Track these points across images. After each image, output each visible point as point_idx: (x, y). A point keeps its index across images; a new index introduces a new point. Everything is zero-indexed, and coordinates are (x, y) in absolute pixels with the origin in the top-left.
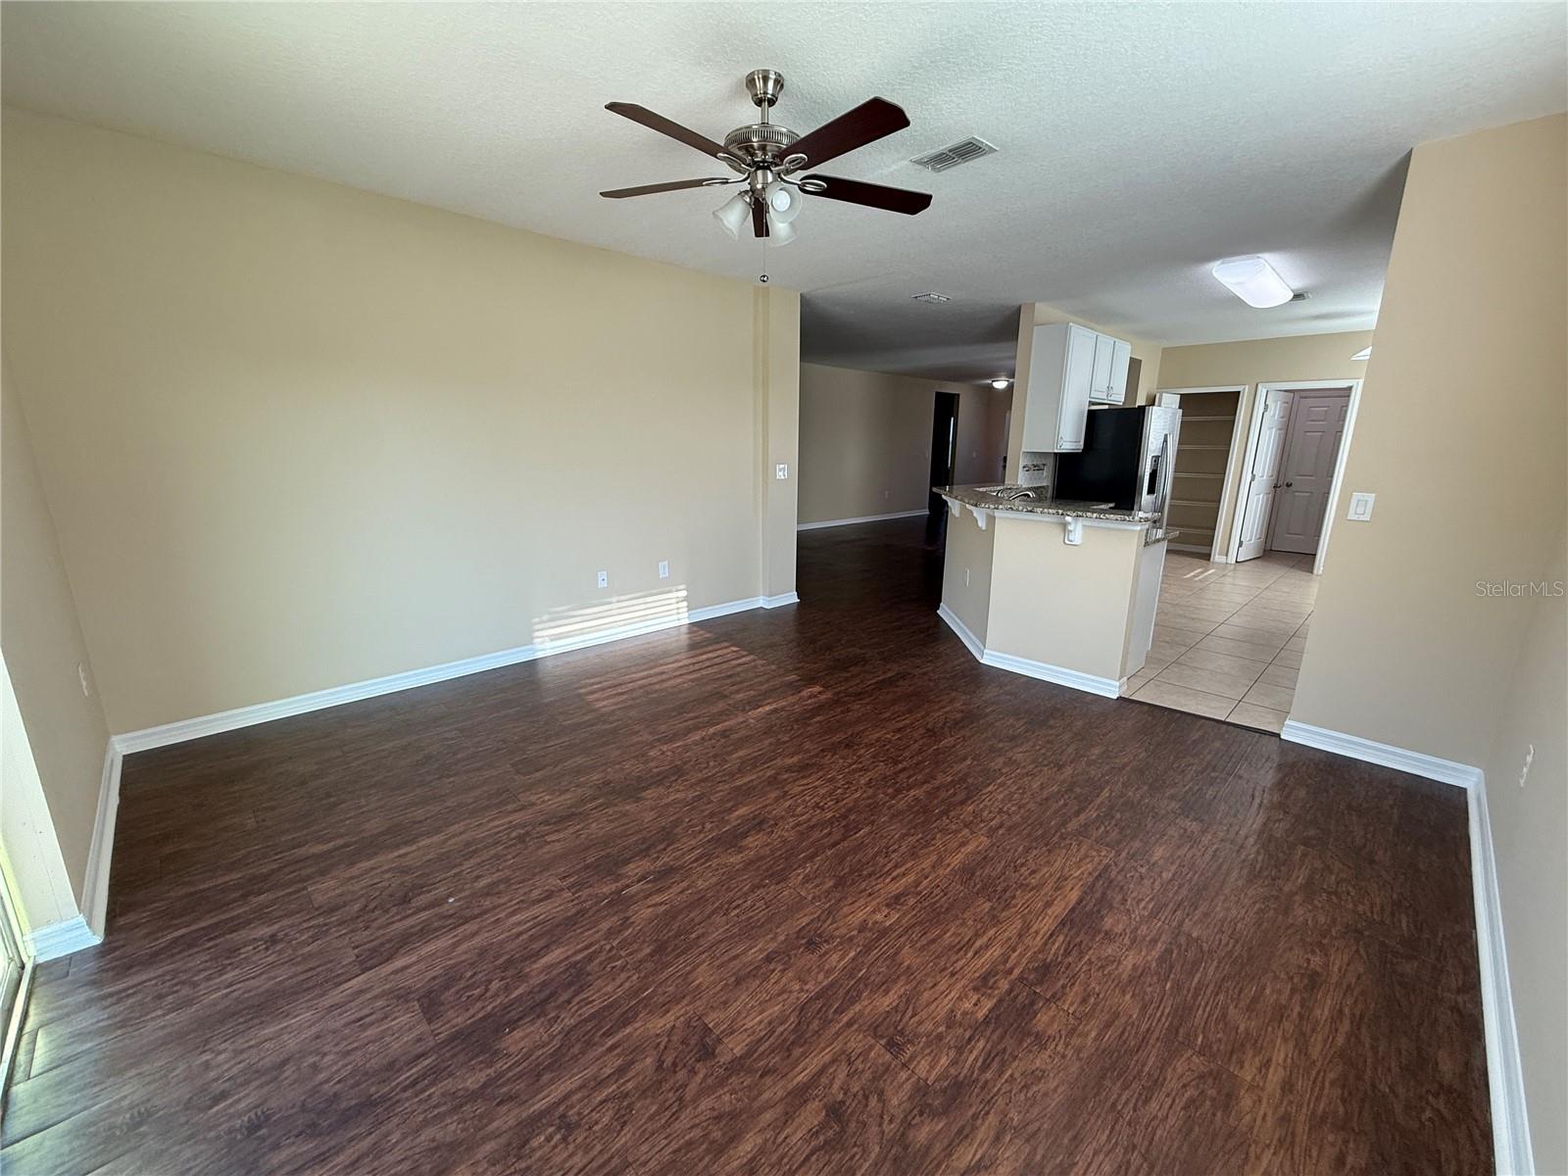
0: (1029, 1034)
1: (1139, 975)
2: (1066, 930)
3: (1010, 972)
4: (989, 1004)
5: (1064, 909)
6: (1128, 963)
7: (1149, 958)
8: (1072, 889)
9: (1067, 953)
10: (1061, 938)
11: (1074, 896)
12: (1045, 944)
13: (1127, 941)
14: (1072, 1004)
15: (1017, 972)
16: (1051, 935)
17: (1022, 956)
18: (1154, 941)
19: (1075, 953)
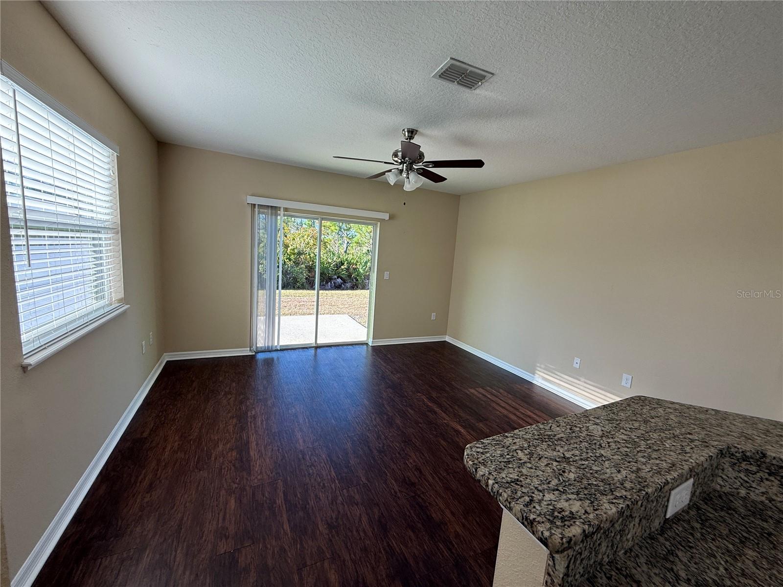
0: (236, 416)
1: (216, 445)
2: (246, 441)
3: (251, 423)
4: (249, 415)
5: (251, 447)
6: (221, 446)
7: (215, 453)
8: (255, 455)
9: (240, 437)
10: (245, 438)
11: (252, 453)
12: (248, 434)
13: (225, 452)
14: (230, 427)
15: (249, 424)
16: (248, 437)
17: (251, 427)
18: (216, 459)
19: (238, 438)
